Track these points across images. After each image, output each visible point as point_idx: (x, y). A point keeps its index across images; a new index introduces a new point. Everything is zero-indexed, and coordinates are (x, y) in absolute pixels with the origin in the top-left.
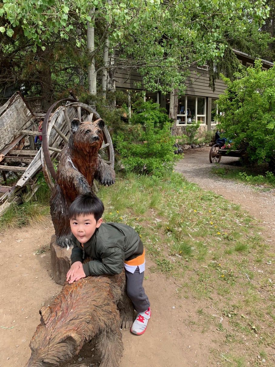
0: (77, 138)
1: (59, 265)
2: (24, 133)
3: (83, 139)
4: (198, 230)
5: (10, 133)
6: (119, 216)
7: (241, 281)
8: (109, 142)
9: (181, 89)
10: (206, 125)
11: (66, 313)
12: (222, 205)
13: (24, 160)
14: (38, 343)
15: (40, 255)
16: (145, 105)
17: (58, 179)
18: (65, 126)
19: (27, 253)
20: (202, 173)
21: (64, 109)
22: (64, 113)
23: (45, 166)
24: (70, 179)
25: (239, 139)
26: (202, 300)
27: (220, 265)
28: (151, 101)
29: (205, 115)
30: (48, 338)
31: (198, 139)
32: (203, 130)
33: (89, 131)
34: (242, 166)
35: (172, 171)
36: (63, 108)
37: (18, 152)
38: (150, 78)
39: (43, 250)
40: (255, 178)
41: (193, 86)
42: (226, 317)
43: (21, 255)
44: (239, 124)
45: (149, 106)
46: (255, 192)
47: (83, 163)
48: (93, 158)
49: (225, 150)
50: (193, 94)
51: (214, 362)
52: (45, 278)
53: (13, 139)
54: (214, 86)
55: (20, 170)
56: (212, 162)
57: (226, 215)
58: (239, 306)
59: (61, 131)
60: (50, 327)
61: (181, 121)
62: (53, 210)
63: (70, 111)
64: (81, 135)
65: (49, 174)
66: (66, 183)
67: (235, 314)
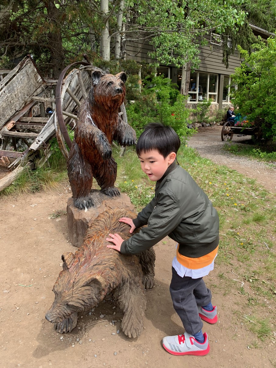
0: (98, 91)
1: (77, 227)
2: (35, 99)
3: (105, 91)
4: (215, 201)
5: (20, 99)
6: (134, 184)
7: (261, 249)
8: (122, 110)
9: (195, 62)
10: (217, 103)
11: (90, 259)
12: (238, 179)
13: (35, 127)
14: (61, 286)
15: (55, 219)
16: (156, 80)
17: (76, 137)
18: (78, 92)
19: (42, 217)
20: (214, 149)
21: (78, 72)
22: (78, 77)
23: (58, 131)
24: (90, 136)
25: (254, 115)
26: (222, 265)
27: (238, 233)
28: (163, 76)
29: (216, 93)
30: (72, 282)
31: (209, 117)
32: (214, 108)
33: (111, 83)
34: (254, 145)
35: (185, 146)
36: (77, 70)
37: (29, 119)
38: (163, 50)
39: (58, 214)
40: (269, 154)
41: (206, 62)
42: (247, 282)
43: (35, 219)
44: (255, 100)
45: (160, 81)
46: (270, 168)
47: (103, 120)
48: (114, 115)
49: (237, 128)
50: (205, 71)
51: (238, 322)
52: (61, 241)
53: (23, 105)
54: (227, 63)
55: (32, 137)
56: (224, 140)
57: (242, 188)
58: (260, 272)
59: (75, 95)
60: (74, 272)
61: (192, 98)
62: (71, 171)
63: (84, 75)
64: (103, 87)
65: (63, 139)
66: (86, 141)
67: (256, 280)
